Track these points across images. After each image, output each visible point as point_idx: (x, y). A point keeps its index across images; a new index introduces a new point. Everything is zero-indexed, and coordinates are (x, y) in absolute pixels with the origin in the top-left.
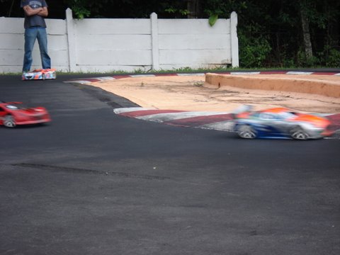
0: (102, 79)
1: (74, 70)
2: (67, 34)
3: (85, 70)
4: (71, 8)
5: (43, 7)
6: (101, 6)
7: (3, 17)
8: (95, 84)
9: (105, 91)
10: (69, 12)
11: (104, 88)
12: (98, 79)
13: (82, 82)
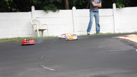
0: (130, 36)
1: (117, 32)
2: (113, 15)
3: (122, 32)
4: (115, 3)
5: (99, 3)
6: (129, 2)
7: (85, 9)
8: (127, 38)
9: (131, 41)
10: (114, 5)
11: (131, 40)
12: (128, 35)
13: (121, 37)
